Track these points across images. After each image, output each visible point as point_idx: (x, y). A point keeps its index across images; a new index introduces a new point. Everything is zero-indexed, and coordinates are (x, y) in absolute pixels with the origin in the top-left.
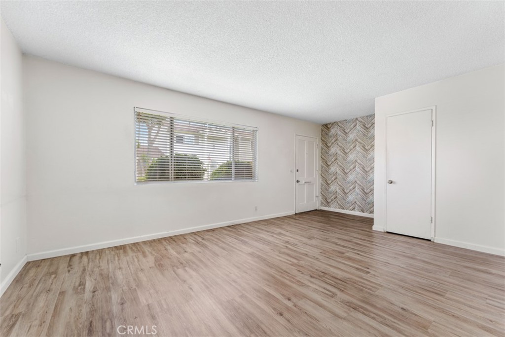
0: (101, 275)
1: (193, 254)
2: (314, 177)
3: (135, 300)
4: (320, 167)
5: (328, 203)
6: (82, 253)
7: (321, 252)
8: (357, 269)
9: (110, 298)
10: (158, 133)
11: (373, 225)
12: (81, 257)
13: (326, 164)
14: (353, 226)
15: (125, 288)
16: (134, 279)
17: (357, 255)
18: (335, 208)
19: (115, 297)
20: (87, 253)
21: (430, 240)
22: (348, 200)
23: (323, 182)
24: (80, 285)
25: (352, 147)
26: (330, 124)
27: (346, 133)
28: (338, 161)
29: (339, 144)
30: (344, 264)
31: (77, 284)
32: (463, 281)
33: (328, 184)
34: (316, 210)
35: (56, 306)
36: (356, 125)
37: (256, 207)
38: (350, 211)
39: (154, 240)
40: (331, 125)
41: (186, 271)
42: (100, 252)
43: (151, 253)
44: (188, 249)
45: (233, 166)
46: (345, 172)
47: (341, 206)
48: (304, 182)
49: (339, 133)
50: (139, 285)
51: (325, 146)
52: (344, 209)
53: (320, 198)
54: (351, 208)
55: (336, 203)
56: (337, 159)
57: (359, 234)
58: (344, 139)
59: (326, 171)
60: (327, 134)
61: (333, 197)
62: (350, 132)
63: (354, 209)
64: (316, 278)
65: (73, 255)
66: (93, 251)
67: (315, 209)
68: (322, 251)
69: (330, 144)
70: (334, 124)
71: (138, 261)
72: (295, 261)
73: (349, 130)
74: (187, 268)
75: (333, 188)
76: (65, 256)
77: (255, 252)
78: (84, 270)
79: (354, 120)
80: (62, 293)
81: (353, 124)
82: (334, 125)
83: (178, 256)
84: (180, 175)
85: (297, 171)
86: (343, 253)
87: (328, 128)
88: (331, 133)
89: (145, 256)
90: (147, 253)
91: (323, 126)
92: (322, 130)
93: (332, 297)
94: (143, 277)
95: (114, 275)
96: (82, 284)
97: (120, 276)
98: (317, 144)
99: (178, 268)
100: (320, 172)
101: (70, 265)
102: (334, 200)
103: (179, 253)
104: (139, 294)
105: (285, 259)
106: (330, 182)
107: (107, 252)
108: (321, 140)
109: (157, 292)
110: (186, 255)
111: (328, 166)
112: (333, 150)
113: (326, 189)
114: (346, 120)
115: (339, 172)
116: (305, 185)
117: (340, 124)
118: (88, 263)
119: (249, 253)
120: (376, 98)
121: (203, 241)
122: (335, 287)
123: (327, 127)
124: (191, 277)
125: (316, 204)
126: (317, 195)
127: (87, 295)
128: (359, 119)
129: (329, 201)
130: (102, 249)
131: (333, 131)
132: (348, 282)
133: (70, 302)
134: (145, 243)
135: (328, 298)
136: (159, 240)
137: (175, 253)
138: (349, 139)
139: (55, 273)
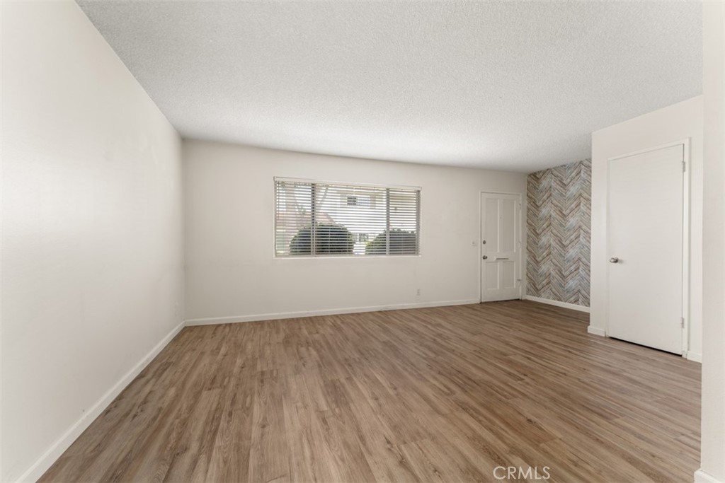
0: (235, 343)
1: (324, 336)
2: (515, 251)
3: (254, 366)
4: (526, 236)
5: (537, 290)
6: (226, 324)
7: (475, 351)
8: (510, 374)
9: (236, 362)
10: (325, 195)
11: (589, 325)
12: (225, 328)
13: (533, 233)
14: (559, 325)
15: (250, 357)
16: (260, 351)
17: (526, 359)
18: (548, 298)
19: (239, 362)
20: (231, 324)
21: (681, 356)
22: (568, 286)
23: (529, 259)
24: (216, 349)
25: (573, 206)
26: (539, 172)
27: (564, 186)
28: (552, 228)
29: (554, 202)
30: (496, 366)
31: (215, 348)
32: (669, 411)
33: (537, 262)
34: (518, 300)
35: (196, 361)
36: (580, 172)
37: (418, 290)
38: (570, 304)
39: (293, 319)
40: (541, 174)
41: (308, 349)
42: (241, 325)
43: (285, 330)
44: (321, 331)
45: (388, 237)
46: (563, 245)
47: (556, 295)
48: (495, 258)
49: (554, 185)
50: (262, 356)
51: (533, 205)
52: (561, 301)
53: (526, 283)
54: (572, 299)
55: (549, 291)
56: (550, 224)
57: (557, 335)
58: (561, 195)
59: (535, 242)
60: (535, 187)
61: (544, 282)
62: (571, 183)
63: (576, 301)
64: (444, 375)
65: (220, 325)
66: (235, 324)
67: (517, 298)
68: (478, 349)
69: (541, 202)
70: (548, 171)
71: (270, 336)
72: (432, 355)
73: (569, 180)
74: (310, 348)
75: (544, 268)
76: (213, 325)
77: (392, 341)
78: (224, 338)
79: (577, 164)
80: (202, 353)
81: (575, 171)
82: (546, 174)
83: (308, 336)
84: (323, 249)
85: (484, 242)
86: (505, 355)
87: (537, 179)
88: (541, 186)
89: (278, 332)
90: (281, 330)
91: (530, 175)
92: (529, 183)
93: (448, 395)
94: (268, 351)
95: (245, 345)
96: (218, 349)
97: (249, 346)
98: (521, 203)
99: (302, 346)
100: (525, 244)
101: (214, 333)
102: (547, 286)
103: (310, 333)
104: (259, 362)
105: (421, 351)
106: (540, 258)
107: (247, 325)
108: (526, 197)
109: (274, 364)
110: (316, 336)
111: (537, 235)
112: (544, 211)
113: (535, 270)
114: (564, 166)
115: (553, 243)
116: (498, 263)
117: (555, 172)
118: (229, 333)
119: (384, 342)
120: (593, 133)
121: (342, 325)
122: (459, 386)
123: (535, 176)
124: (310, 355)
125: (518, 291)
126: (520, 278)
127: (219, 357)
128: (584, 163)
129: (539, 287)
130: (244, 323)
131: (544, 183)
132: (481, 385)
133: (206, 360)
134: (283, 320)
135: (441, 395)
136: (298, 319)
137: (307, 333)
138: (569, 193)
139: (202, 337)
